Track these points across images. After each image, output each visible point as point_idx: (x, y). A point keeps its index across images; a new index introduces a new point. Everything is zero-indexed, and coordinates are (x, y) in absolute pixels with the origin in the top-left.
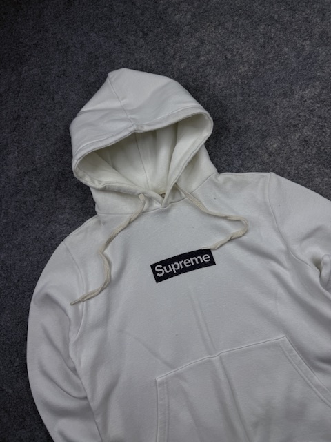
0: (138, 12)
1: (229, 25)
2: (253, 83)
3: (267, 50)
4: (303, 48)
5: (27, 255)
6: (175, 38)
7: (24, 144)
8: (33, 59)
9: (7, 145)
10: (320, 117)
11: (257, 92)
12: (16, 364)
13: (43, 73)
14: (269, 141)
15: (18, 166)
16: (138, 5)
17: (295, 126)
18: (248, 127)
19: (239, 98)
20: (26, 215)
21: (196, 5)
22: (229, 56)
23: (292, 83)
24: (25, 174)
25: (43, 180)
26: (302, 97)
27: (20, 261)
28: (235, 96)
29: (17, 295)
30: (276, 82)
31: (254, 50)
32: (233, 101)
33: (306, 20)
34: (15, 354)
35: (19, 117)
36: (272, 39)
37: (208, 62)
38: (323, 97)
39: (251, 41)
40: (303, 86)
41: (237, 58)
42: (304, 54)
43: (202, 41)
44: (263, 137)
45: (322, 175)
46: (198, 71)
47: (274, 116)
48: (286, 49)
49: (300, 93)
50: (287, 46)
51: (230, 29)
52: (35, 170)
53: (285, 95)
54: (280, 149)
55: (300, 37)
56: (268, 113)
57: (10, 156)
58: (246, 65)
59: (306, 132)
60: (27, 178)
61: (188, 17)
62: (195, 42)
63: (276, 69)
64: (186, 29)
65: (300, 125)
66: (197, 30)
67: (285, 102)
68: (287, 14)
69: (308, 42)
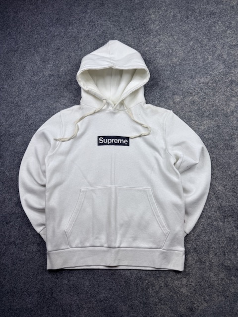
0: (134, 18)
1: (176, 37)
2: (178, 67)
3: (190, 54)
4: (208, 59)
5: (40, 114)
6: (147, 35)
7: (57, 62)
8: (76, 25)
9: (49, 60)
10: (205, 93)
11: (178, 72)
12: (15, 162)
13: (78, 33)
14: (176, 97)
15: (51, 71)
16: (135, 15)
17: (191, 93)
18: (168, 87)
19: (168, 72)
20: (46, 95)
21: (163, 24)
22: (170, 51)
23: (197, 73)
24: (53, 75)
25: (60, 81)
26: (199, 81)
27: (36, 115)
28: (167, 71)
29: (28, 130)
30: (189, 70)
31: (184, 52)
32: (165, 73)
33: (214, 46)
34: (17, 157)
35: (59, 48)
36: (194, 49)
37: (159, 51)
38: (210, 84)
39: (184, 48)
40: (202, 76)
41: (174, 53)
42: (207, 62)
43: (160, 41)
44: (174, 94)
45: (196, 120)
46: (153, 54)
47: (183, 86)
48: (199, 57)
49: (199, 79)
50: (200, 55)
51: (175, 39)
52: (58, 75)
53: (191, 78)
54: (180, 102)
55: (208, 53)
56: (180, 83)
57: (49, 65)
58: (177, 58)
59: (196, 98)
60: (53, 78)
61: (157, 28)
62: (156, 40)
63: (191, 64)
64: (154, 33)
65: (193, 94)
66: (159, 35)
67: (190, 81)
68: (206, 40)
69: (211, 57)
